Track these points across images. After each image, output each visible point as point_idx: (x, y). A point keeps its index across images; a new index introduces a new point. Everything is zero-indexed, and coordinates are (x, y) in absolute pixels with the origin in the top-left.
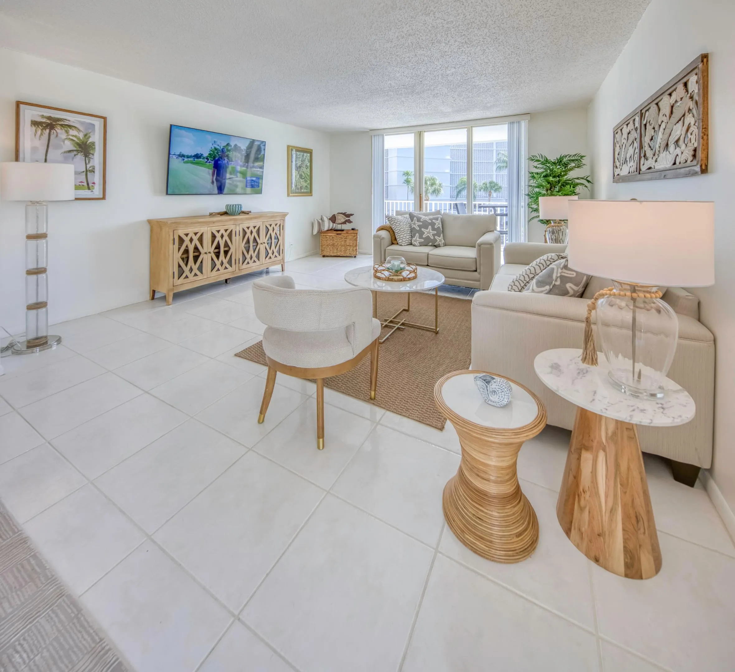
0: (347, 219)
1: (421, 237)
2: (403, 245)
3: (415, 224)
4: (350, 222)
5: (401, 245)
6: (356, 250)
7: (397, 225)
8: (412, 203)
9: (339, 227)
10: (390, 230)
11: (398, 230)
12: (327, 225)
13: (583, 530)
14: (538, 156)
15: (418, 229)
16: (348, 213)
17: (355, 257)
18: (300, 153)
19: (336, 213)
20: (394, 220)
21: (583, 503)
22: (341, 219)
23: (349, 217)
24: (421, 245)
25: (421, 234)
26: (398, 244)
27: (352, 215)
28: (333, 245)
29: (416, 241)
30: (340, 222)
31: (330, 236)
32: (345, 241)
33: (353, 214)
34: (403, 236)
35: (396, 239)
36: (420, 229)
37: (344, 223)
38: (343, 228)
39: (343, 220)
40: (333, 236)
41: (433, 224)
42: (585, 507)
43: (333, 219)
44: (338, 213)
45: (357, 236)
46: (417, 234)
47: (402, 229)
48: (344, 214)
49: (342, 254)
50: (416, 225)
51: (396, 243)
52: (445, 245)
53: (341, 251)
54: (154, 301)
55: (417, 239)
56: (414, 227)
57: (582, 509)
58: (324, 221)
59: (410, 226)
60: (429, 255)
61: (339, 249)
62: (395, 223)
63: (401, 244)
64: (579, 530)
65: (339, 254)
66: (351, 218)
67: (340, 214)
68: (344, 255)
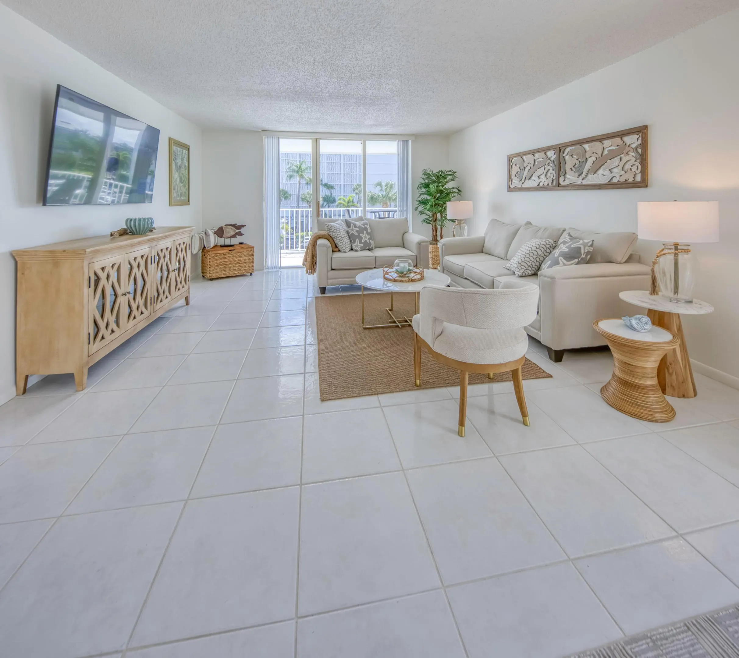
0: (237, 231)
1: (360, 242)
2: (347, 251)
3: (352, 230)
4: (240, 234)
5: (345, 252)
6: (253, 266)
7: (337, 232)
8: (311, 210)
9: (228, 242)
10: (329, 238)
11: (340, 238)
12: (213, 240)
13: (674, 384)
14: (428, 170)
15: (357, 234)
16: (239, 224)
17: (251, 274)
18: (180, 149)
19: (223, 225)
20: (333, 227)
21: (671, 371)
22: (231, 231)
23: (241, 229)
24: (363, 249)
25: (360, 238)
26: (339, 251)
27: (243, 226)
28: (225, 264)
29: (357, 246)
30: (229, 235)
31: (221, 254)
32: (240, 257)
33: (245, 226)
34: (344, 243)
35: (336, 247)
36: (359, 234)
37: (234, 236)
38: (232, 243)
39: (233, 233)
40: (225, 254)
41: (366, 229)
42: (673, 372)
43: (220, 232)
44: (226, 225)
45: (253, 250)
46: (357, 240)
47: (343, 236)
48: (234, 226)
49: (237, 273)
50: (355, 231)
51: (338, 250)
52: (376, 248)
53: (234, 270)
54: (27, 396)
55: (357, 245)
56: (352, 233)
57: (671, 374)
58: (209, 236)
59: (348, 232)
60: (377, 258)
61: (232, 268)
62: (335, 231)
63: (345, 250)
64: (672, 386)
65: (232, 274)
66: (242, 230)
67: (228, 227)
68: (238, 274)
